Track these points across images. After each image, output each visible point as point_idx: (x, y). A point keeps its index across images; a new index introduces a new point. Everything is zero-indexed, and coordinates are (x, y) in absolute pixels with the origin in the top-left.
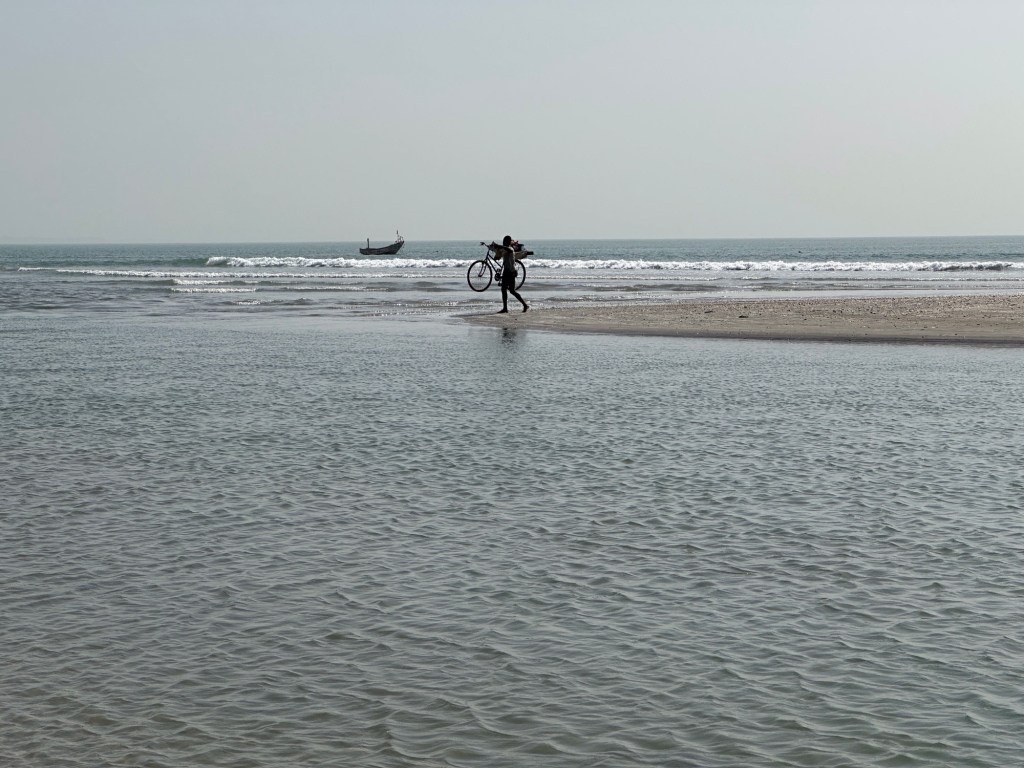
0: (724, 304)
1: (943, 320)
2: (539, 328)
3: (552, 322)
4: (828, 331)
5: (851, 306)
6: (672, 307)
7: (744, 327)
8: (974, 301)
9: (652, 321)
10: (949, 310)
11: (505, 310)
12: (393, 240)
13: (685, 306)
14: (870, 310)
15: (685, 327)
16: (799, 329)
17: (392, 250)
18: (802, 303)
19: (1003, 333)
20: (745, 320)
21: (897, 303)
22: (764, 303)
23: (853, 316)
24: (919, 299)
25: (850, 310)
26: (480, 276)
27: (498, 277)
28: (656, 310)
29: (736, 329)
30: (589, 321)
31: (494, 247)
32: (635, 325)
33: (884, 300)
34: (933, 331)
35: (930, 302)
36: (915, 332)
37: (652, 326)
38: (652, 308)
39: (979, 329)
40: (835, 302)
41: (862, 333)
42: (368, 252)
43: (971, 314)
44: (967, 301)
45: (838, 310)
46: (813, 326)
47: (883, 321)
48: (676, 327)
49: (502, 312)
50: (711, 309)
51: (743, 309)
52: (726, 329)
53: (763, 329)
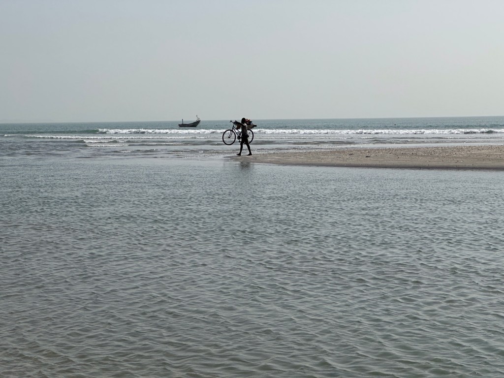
0: (358, 151)
1: (466, 158)
2: (267, 163)
3: (274, 160)
4: (410, 163)
5: (421, 151)
6: (333, 152)
7: (369, 162)
8: (483, 148)
9: (323, 159)
10: (469, 153)
11: (250, 154)
12: (195, 120)
13: (339, 151)
14: (430, 153)
15: (339, 162)
16: (396, 163)
17: (194, 125)
18: (397, 150)
19: (497, 164)
20: (369, 158)
21: (444, 150)
22: (378, 150)
23: (422, 156)
24: (455, 148)
25: (420, 153)
26: (229, 137)
27: (239, 138)
28: (325, 154)
29: (364, 163)
30: (292, 159)
31: (236, 123)
32: (314, 161)
33: (437, 148)
34: (461, 163)
35: (461, 149)
36: (452, 164)
37: (323, 162)
38: (323, 153)
39: (484, 162)
40: (413, 149)
41: (426, 164)
42: (183, 126)
43: (480, 155)
44: (478, 148)
45: (414, 153)
46: (402, 161)
47: (437, 158)
48: (335, 162)
49: (249, 155)
50: (352, 153)
51: (368, 153)
52: (360, 163)
53: (378, 163)
